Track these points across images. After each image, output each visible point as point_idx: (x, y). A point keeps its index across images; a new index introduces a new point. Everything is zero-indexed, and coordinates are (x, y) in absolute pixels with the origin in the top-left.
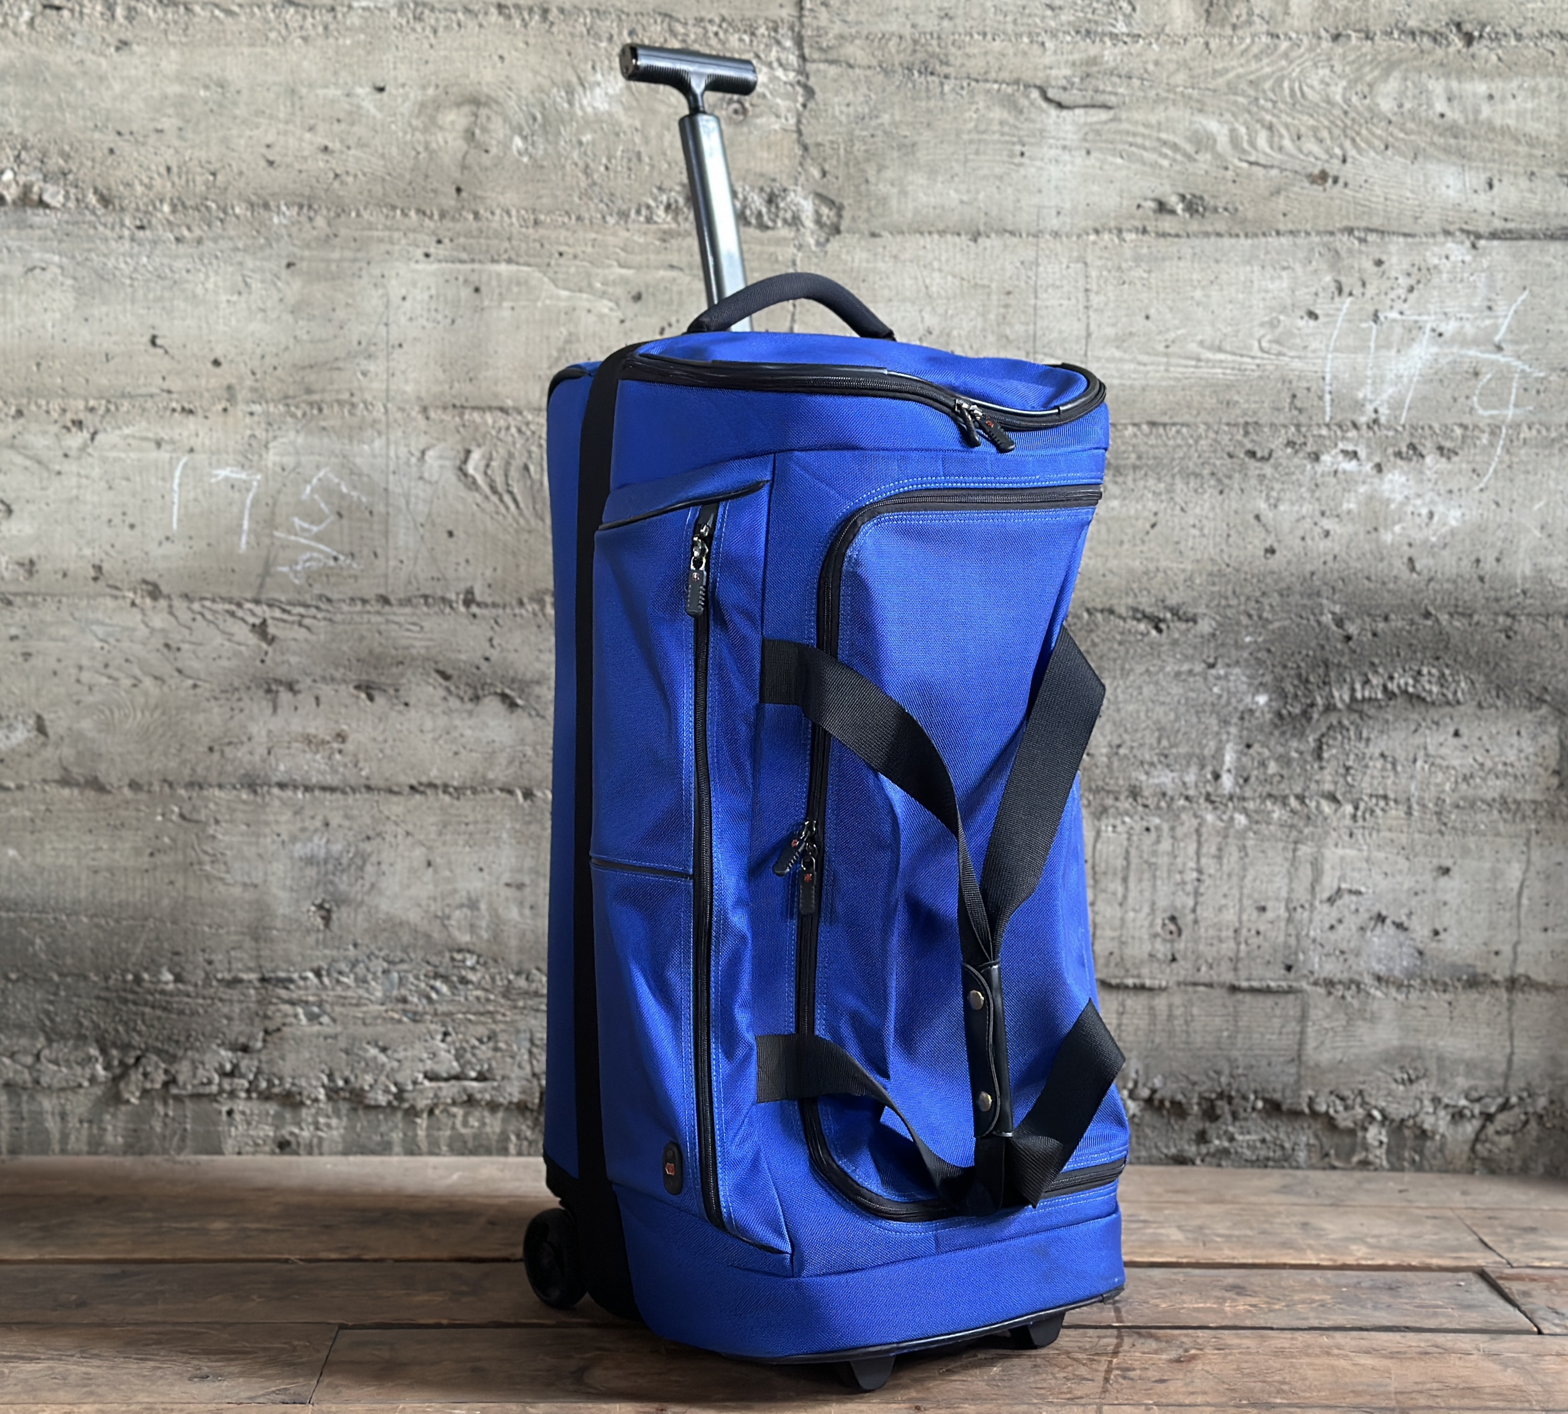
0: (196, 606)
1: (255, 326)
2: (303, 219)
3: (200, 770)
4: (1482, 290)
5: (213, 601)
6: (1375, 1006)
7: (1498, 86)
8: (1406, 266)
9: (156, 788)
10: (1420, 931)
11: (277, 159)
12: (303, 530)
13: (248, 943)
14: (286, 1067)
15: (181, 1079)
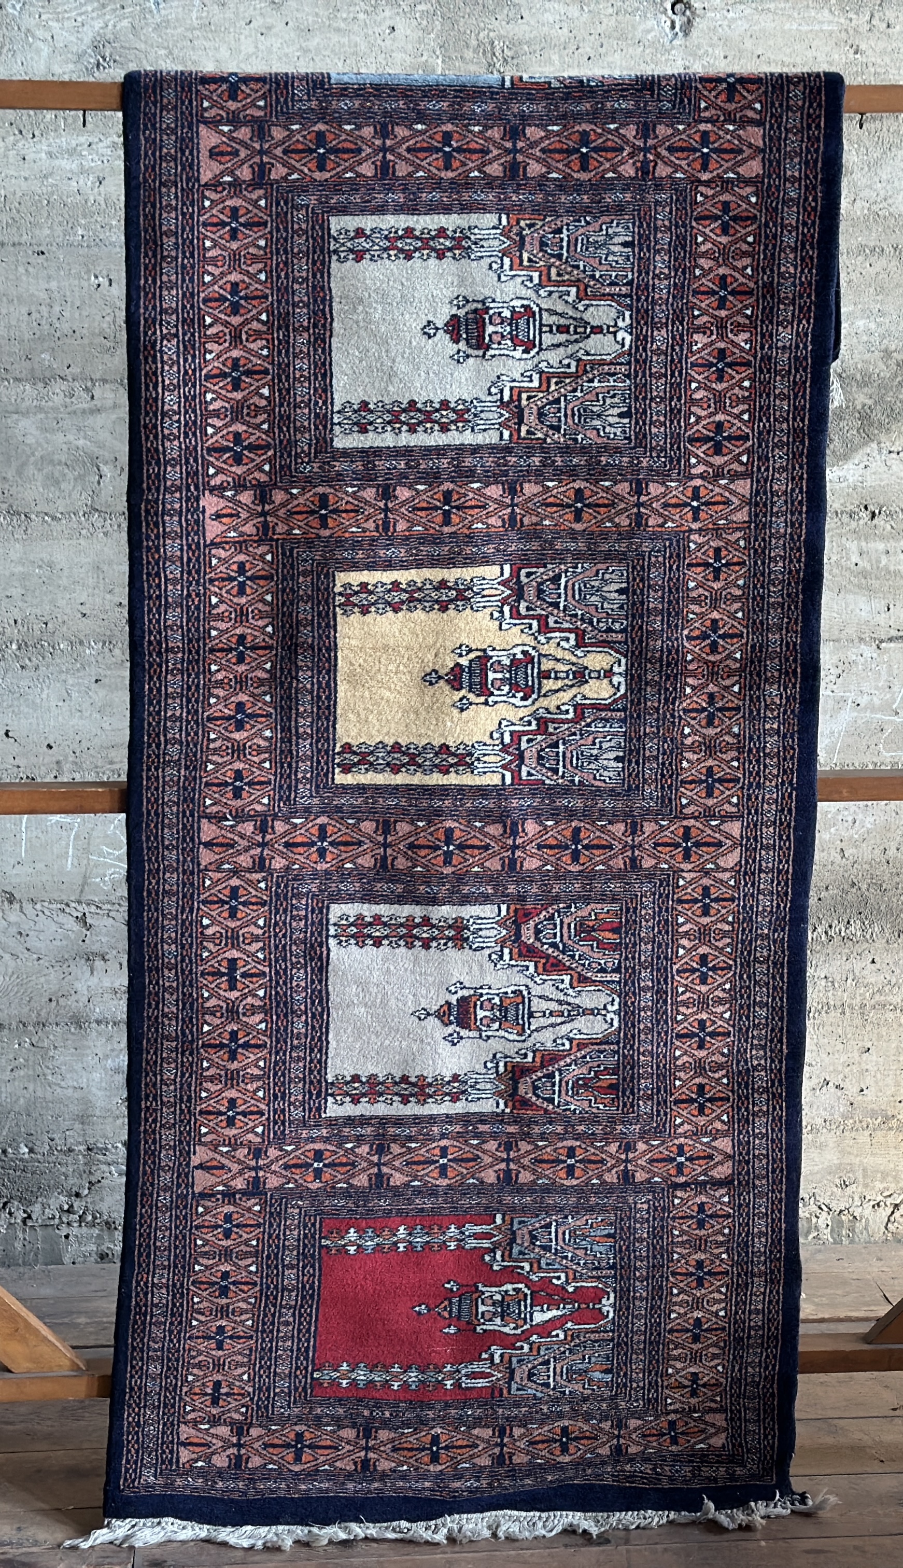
0: (38, 906)
1: (74, 721)
2: (106, 650)
3: (43, 1013)
4: (884, 676)
5: (50, 902)
6: (823, 1139)
7: (891, 545)
8: (835, 659)
9: (14, 1026)
10: (852, 1090)
11: (88, 612)
12: (109, 854)
13: (77, 1126)
14: (104, 1207)
15: (34, 1217)
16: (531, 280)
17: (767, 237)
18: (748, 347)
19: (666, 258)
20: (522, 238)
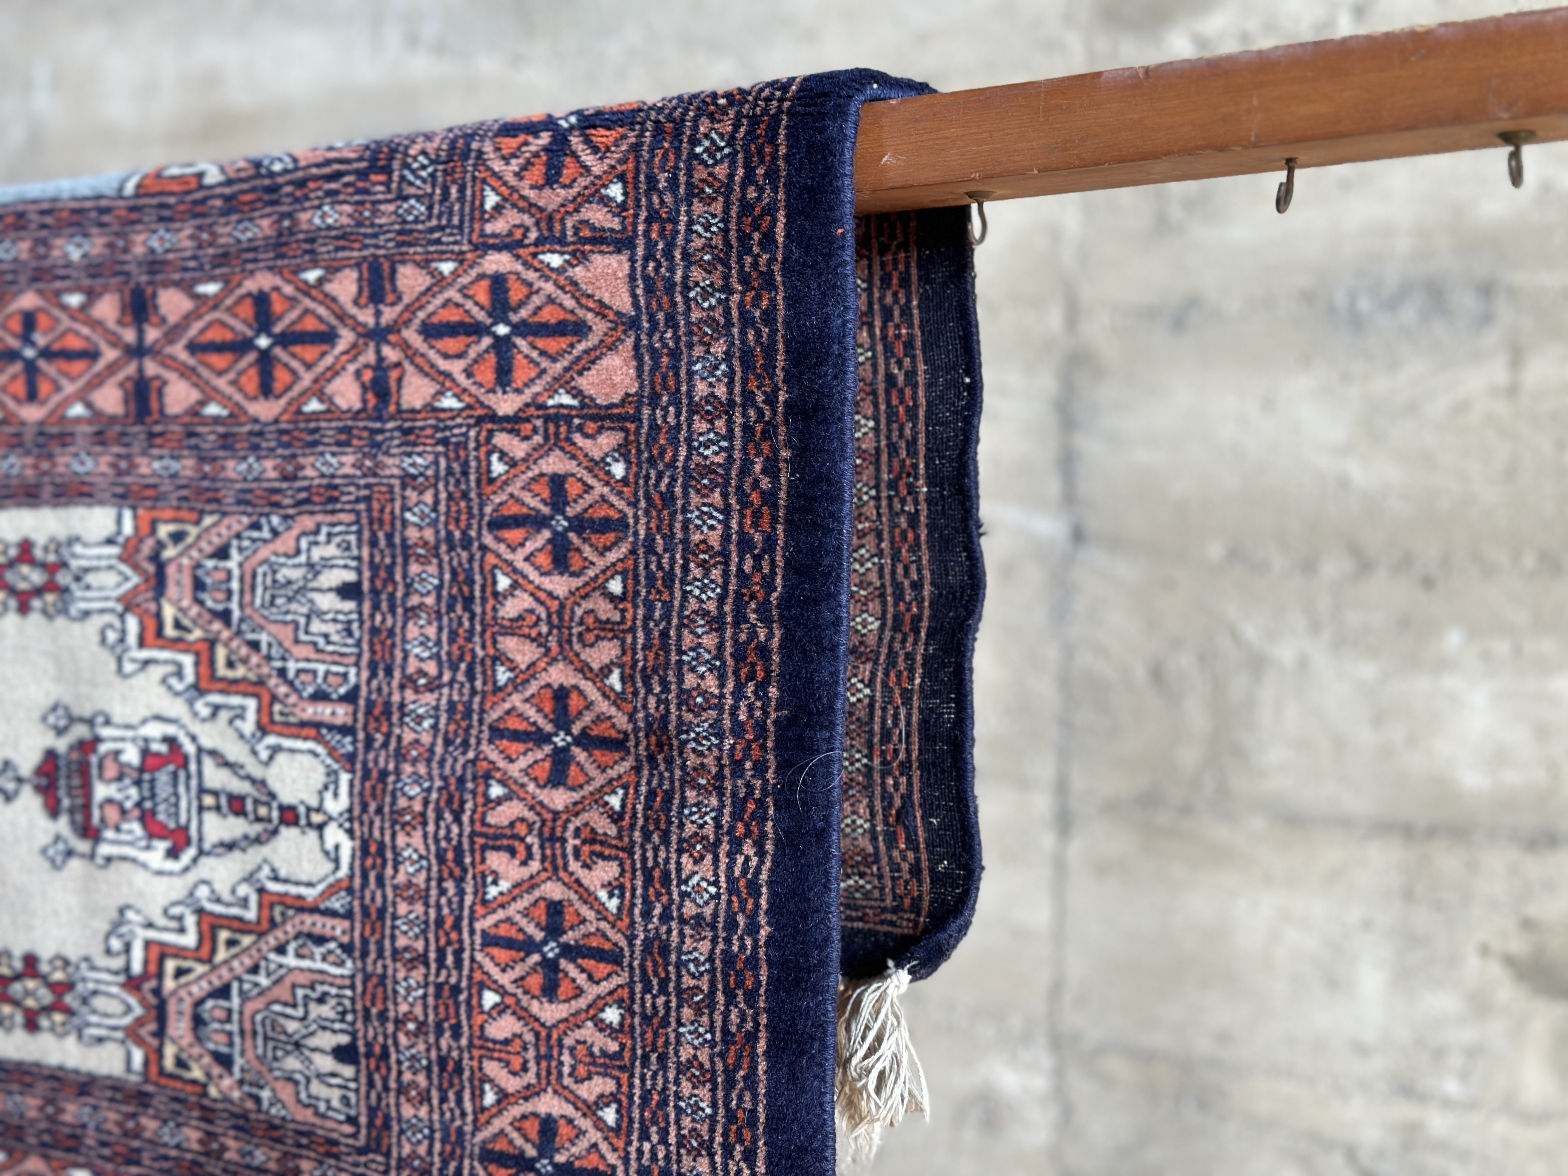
16: (179, 674)
17: (651, 578)
18: (613, 904)
19: (431, 631)
20: (161, 567)
